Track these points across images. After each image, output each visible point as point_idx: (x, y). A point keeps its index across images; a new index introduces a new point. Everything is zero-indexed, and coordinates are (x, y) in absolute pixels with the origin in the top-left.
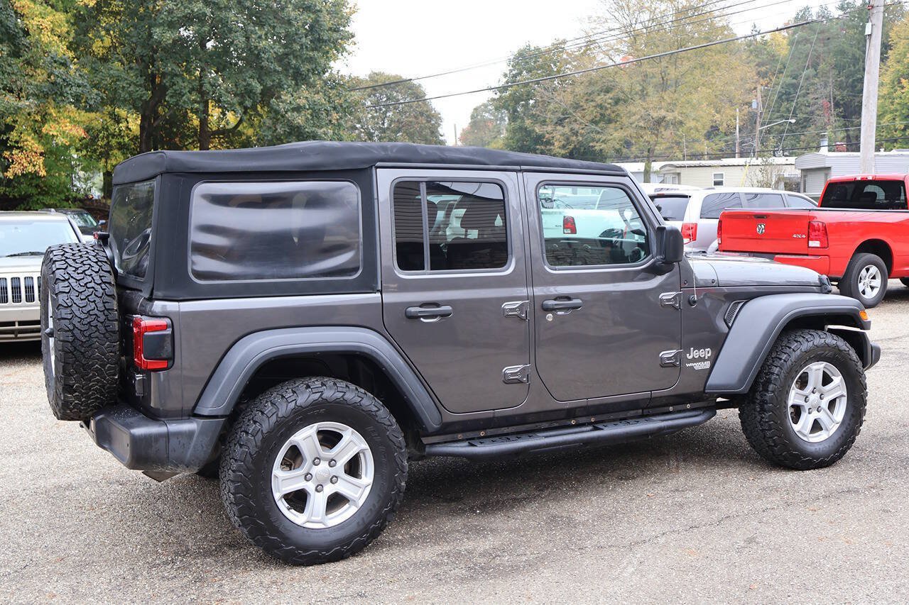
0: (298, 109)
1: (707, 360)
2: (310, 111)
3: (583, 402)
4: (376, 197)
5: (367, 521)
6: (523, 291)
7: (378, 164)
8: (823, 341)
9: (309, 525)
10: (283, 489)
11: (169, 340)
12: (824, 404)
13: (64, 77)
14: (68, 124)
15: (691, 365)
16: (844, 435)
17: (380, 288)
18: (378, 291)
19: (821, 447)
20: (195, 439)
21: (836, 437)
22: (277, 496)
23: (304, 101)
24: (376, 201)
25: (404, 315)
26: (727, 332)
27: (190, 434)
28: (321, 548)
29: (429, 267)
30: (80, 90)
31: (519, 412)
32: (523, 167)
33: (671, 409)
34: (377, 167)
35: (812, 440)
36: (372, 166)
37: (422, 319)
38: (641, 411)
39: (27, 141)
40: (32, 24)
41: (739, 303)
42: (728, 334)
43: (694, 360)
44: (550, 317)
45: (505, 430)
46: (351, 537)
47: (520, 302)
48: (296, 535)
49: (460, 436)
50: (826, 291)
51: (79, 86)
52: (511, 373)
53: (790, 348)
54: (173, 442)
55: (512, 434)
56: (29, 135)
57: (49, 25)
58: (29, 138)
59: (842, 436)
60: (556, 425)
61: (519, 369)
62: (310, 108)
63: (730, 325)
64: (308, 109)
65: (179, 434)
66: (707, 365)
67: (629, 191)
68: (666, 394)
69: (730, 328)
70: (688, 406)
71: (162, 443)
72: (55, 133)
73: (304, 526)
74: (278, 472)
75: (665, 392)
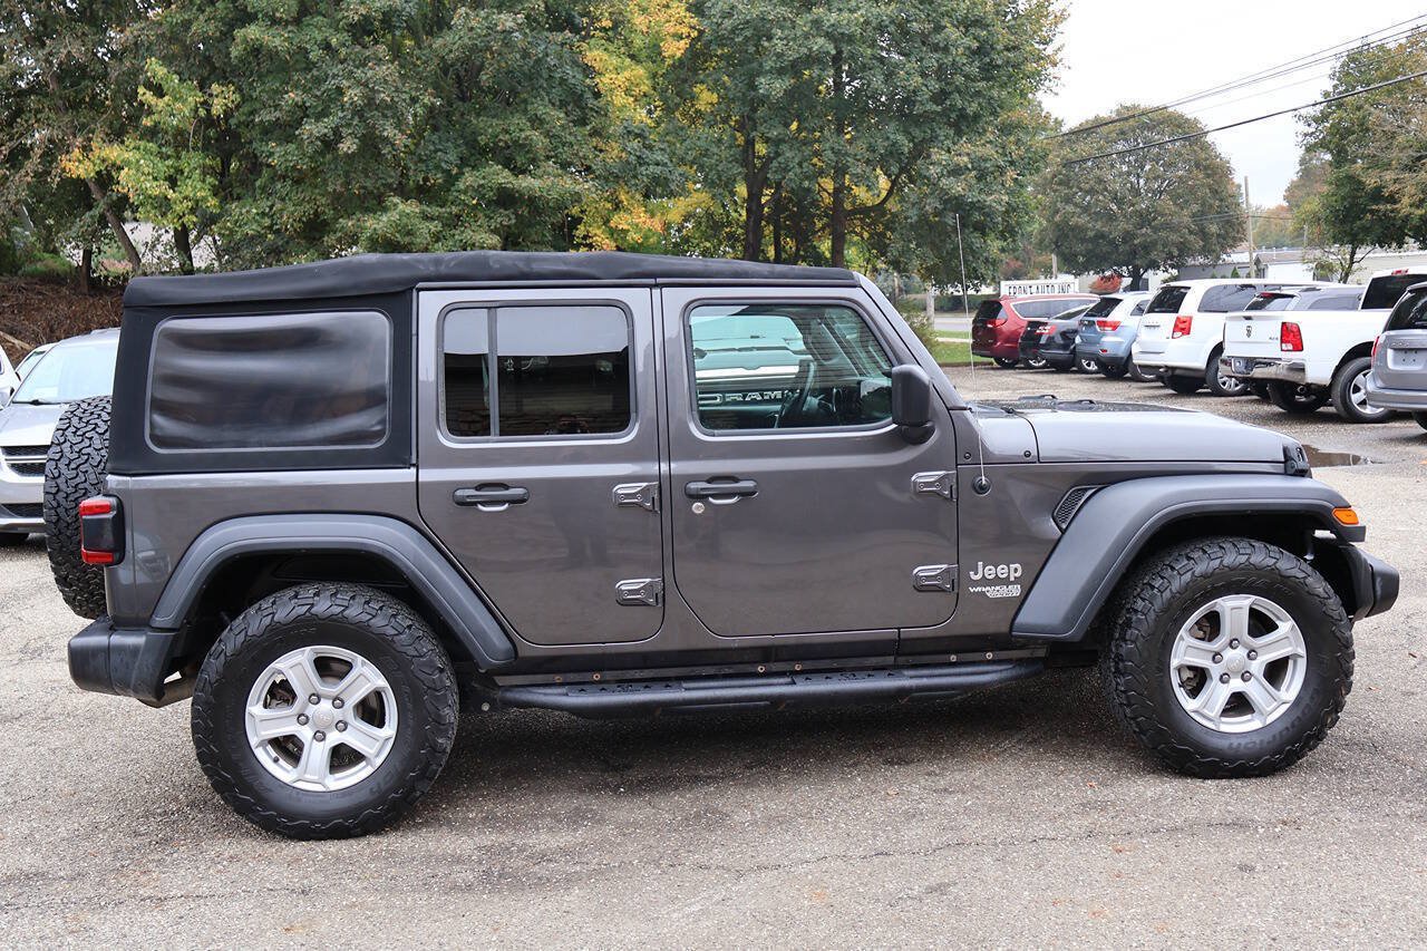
0: (956, 172)
1: (1012, 583)
2: (974, 173)
3: (791, 639)
4: (414, 332)
5: (383, 787)
6: (652, 468)
7: (420, 285)
8: (1244, 558)
9: (299, 785)
10: (263, 733)
11: (109, 527)
12: (1257, 667)
13: (638, 154)
14: (642, 215)
15: (979, 589)
16: (1296, 723)
17: (414, 462)
18: (414, 465)
19: (1243, 741)
20: (139, 657)
21: (1280, 727)
22: (253, 741)
23: (966, 159)
24: (414, 338)
25: (451, 501)
26: (1057, 537)
27: (135, 650)
28: (313, 818)
29: (498, 432)
30: (658, 170)
31: (646, 649)
32: (659, 280)
33: (953, 658)
34: (419, 290)
35: (1224, 728)
36: (411, 289)
37: (480, 507)
38: (892, 658)
39: (596, 235)
40: (604, 82)
41: (1086, 490)
42: (1059, 540)
43: (985, 582)
44: (698, 507)
45: (638, 674)
46: (360, 808)
47: (644, 484)
48: (277, 796)
49: (558, 678)
50: (1293, 471)
51: (658, 164)
52: (629, 591)
53: (1173, 569)
54: (115, 659)
55: (653, 680)
56: (599, 228)
57: (624, 83)
58: (598, 232)
59: (1293, 726)
60: (727, 671)
61: (642, 585)
62: (974, 168)
63: (1064, 526)
64: (970, 170)
65: (121, 649)
66: (1016, 591)
67: (861, 311)
68: (930, 635)
69: (1064, 532)
70: (989, 656)
71: (101, 659)
72: (626, 227)
73: (296, 785)
74: (254, 708)
75: (929, 631)
